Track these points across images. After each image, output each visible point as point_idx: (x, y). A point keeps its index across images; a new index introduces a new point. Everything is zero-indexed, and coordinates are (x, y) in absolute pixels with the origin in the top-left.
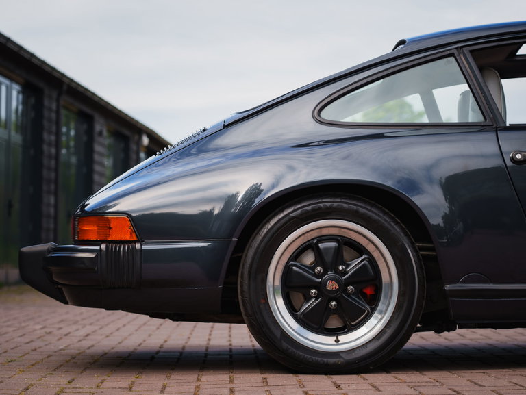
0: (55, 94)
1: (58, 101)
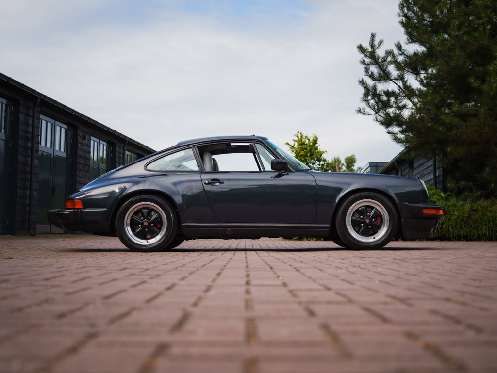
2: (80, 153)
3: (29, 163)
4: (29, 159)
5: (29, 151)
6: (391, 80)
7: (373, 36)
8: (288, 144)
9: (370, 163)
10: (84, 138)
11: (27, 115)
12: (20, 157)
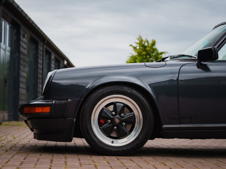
0: (42, 44)
1: (43, 47)
8: (131, 45)
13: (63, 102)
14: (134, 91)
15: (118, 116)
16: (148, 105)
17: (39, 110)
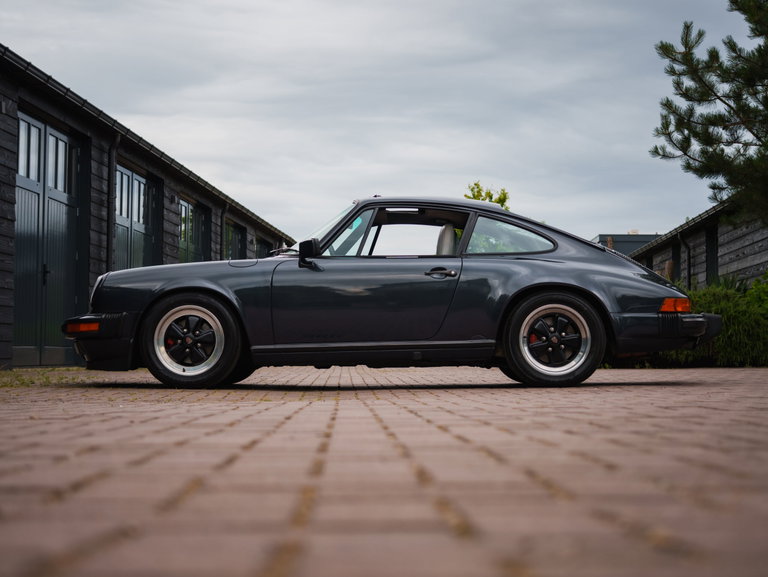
1: (222, 217)
2: (167, 226)
3: (105, 244)
4: (104, 237)
5: (104, 224)
6: (719, 98)
7: (688, 28)
9: (600, 236)
10: (172, 201)
11: (101, 163)
12: (93, 235)
13: (116, 316)
14: (213, 300)
15: (191, 334)
16: (231, 320)
17: (84, 328)
